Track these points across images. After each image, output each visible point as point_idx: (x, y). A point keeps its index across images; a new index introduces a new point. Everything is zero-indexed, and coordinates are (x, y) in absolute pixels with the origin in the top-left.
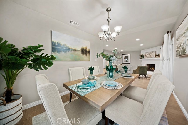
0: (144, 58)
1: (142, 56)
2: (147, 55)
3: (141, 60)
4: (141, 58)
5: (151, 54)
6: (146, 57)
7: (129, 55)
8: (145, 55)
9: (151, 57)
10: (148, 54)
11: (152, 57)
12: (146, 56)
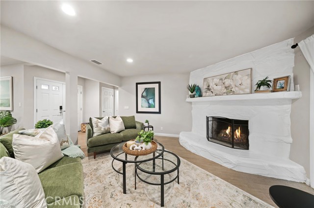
0: (200, 96)
1: (195, 91)
2: (212, 85)
3: (191, 103)
4: (193, 96)
5: (228, 82)
6: (209, 93)
7: (156, 86)
8: (203, 88)
9: (229, 90)
10: (216, 80)
11: (234, 93)
12: (208, 89)
